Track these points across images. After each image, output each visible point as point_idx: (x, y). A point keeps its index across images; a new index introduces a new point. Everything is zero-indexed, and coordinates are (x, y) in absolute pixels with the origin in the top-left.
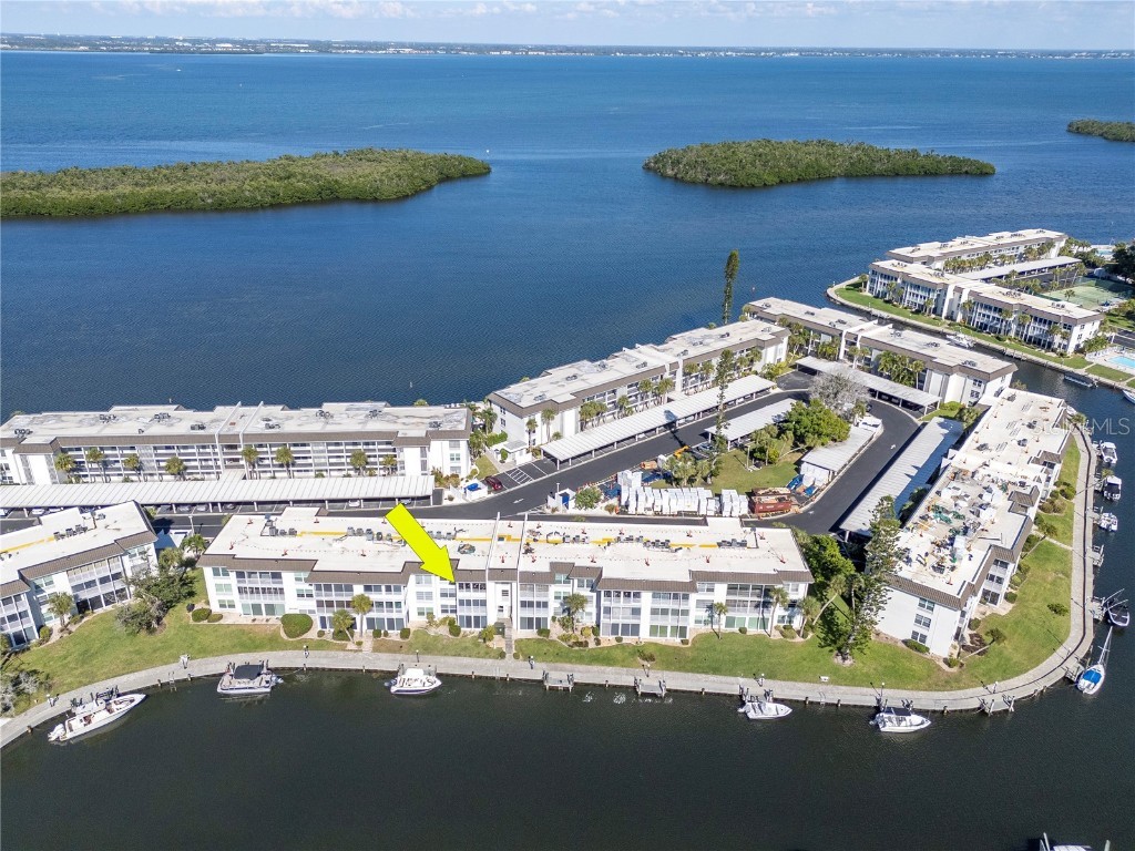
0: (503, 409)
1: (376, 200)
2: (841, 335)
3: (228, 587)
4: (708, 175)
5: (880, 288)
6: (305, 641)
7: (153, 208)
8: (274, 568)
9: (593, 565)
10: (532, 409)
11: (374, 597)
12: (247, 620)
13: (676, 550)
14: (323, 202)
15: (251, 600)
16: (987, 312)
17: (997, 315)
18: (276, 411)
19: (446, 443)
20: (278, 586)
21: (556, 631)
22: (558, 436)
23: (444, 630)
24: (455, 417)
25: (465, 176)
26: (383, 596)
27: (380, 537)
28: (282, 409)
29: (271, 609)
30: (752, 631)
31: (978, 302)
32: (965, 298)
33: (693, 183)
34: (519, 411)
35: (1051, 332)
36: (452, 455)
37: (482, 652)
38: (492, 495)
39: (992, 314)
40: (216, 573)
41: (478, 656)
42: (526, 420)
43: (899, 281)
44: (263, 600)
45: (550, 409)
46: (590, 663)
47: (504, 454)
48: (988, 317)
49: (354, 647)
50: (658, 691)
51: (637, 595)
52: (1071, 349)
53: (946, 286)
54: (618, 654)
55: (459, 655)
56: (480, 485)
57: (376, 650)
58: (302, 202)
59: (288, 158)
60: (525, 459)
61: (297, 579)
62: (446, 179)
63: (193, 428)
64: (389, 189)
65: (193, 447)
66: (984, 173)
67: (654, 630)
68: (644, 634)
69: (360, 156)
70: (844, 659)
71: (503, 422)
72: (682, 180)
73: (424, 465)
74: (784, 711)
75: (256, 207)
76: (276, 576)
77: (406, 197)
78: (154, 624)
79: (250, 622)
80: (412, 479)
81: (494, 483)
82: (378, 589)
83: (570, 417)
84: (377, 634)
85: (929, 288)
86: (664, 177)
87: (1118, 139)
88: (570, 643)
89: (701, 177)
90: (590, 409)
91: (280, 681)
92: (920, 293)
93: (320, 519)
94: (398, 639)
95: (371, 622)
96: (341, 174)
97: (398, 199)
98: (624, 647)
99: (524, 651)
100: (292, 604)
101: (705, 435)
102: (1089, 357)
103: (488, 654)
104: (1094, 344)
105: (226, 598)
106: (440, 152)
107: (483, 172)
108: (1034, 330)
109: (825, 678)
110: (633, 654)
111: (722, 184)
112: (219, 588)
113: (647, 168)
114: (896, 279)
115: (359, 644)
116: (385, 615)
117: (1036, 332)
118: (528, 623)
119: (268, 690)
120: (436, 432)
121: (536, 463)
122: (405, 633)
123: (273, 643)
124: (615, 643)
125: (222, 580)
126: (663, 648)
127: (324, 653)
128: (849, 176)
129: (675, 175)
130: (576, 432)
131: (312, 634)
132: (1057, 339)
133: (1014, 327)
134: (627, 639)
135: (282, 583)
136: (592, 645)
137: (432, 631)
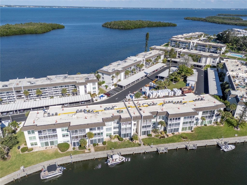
0: (103, 74)
1: (36, 33)
2: (177, 52)
3: (34, 138)
4: (119, 27)
5: (173, 45)
6: (69, 152)
8: (53, 128)
9: (162, 111)
10: (113, 73)
11: (94, 132)
12: (43, 149)
13: (184, 104)
14: (21, 34)
15: (44, 141)
16: (201, 47)
17: (203, 47)
18: (32, 79)
19: (91, 84)
20: (55, 134)
21: (153, 135)
22: (120, 80)
23: (116, 140)
24: (91, 76)
25: (58, 28)
26: (97, 131)
27: (89, 111)
28: (34, 79)
29: (52, 143)
30: (208, 125)
31: (198, 45)
32: (195, 45)
33: (115, 28)
34: (109, 74)
35: (217, 50)
36: (93, 87)
37: (133, 145)
38: (108, 98)
39: (202, 47)
40: (29, 133)
41: (132, 146)
42: (111, 76)
43: (178, 42)
44: (49, 140)
45: (118, 73)
46: (168, 143)
47: (106, 87)
48: (201, 48)
49: (88, 151)
50: (194, 148)
51: (179, 119)
52: (221, 53)
53: (190, 42)
54: (175, 138)
55: (125, 147)
56: (104, 95)
57: (96, 151)
58: (15, 34)
60: (113, 87)
61: (62, 130)
62: (54, 29)
63: (3, 86)
64: (40, 30)
65: (4, 93)
66: (175, 26)
67: (183, 129)
68: (180, 131)
69: (29, 24)
70: (237, 129)
71: (103, 78)
72: (113, 28)
73: (86, 92)
74: (233, 147)
76: (54, 130)
78: (6, 156)
79: (45, 149)
80: (82, 96)
81: (108, 94)
82: (95, 129)
83: (123, 74)
84: (94, 145)
85: (186, 43)
86: (108, 27)
87: (195, 20)
88: (159, 137)
89: (117, 27)
90: (128, 72)
91: (65, 168)
92: (184, 44)
93: (64, 109)
94: (102, 145)
95: (92, 142)
96: (26, 27)
97: (42, 33)
98: (176, 136)
99: (147, 142)
100: (61, 140)
101: (157, 77)
102: (226, 54)
103: (134, 145)
104: (226, 52)
105: (33, 141)
106: (50, 23)
107: (63, 27)
108: (212, 50)
109: (236, 135)
110: (180, 138)
111: (122, 29)
112: (30, 138)
113: (103, 26)
114: (177, 42)
115: (89, 150)
116: (97, 138)
117: (213, 50)
118: (144, 133)
119: (62, 173)
120: (88, 81)
121: (116, 88)
122: (104, 143)
123: (57, 155)
124: (172, 135)
125: (32, 135)
126: (187, 134)
127: (77, 155)
128: (148, 27)
129: (111, 27)
130: (124, 79)
131: (71, 149)
132: (218, 51)
133: (207, 50)
134: (176, 133)
135: (56, 132)
136: (166, 137)
137: (113, 141)
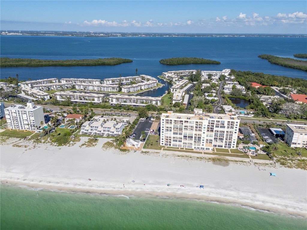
0: (105, 80)
1: (110, 65)
7: (78, 65)
11: (87, 87)
14: (102, 65)
15: (79, 88)
18: (84, 79)
24: (99, 80)
25: (127, 62)
45: (108, 80)
58: (99, 65)
59: (100, 59)
62: (124, 62)
63: (77, 80)
64: (113, 63)
69: (111, 59)
75: (92, 65)
77: (115, 65)
83: (111, 81)
89: (165, 63)
96: (106, 61)
100: (82, 88)
107: (130, 62)
113: (160, 62)
120: (97, 81)
123: (80, 90)
129: (162, 63)
